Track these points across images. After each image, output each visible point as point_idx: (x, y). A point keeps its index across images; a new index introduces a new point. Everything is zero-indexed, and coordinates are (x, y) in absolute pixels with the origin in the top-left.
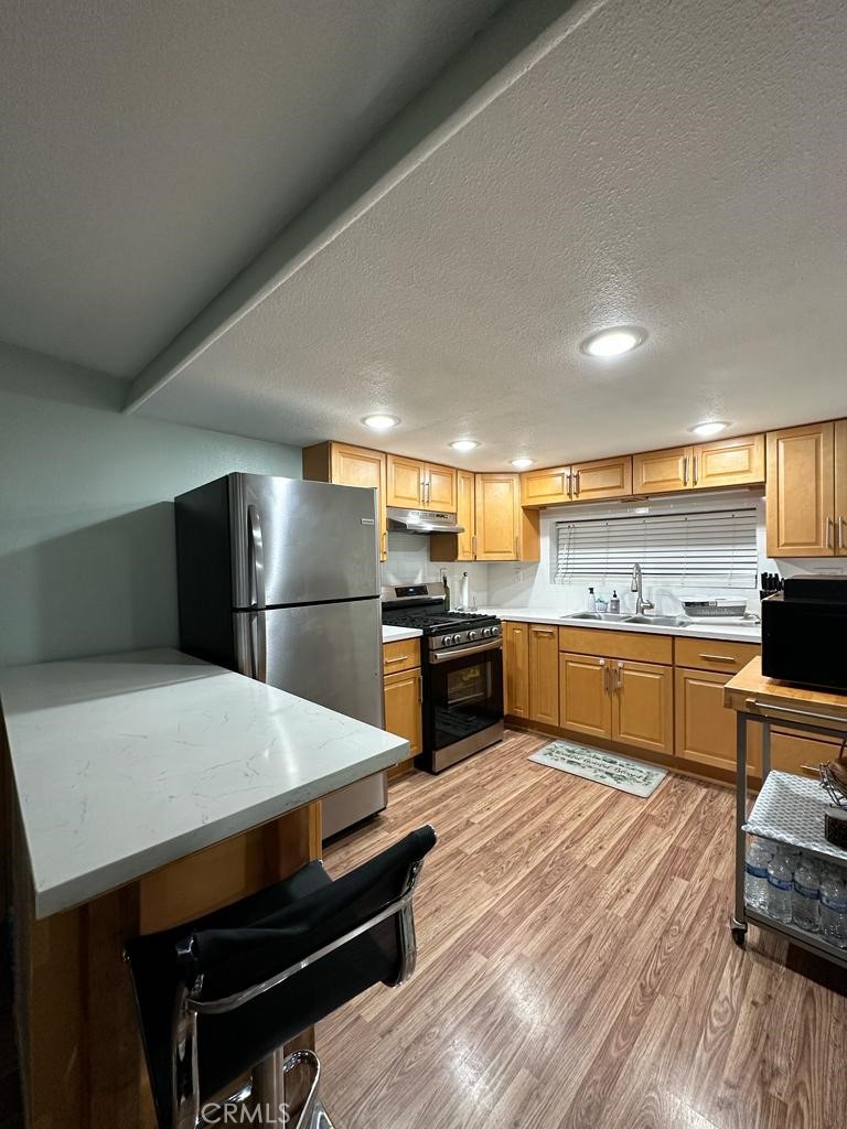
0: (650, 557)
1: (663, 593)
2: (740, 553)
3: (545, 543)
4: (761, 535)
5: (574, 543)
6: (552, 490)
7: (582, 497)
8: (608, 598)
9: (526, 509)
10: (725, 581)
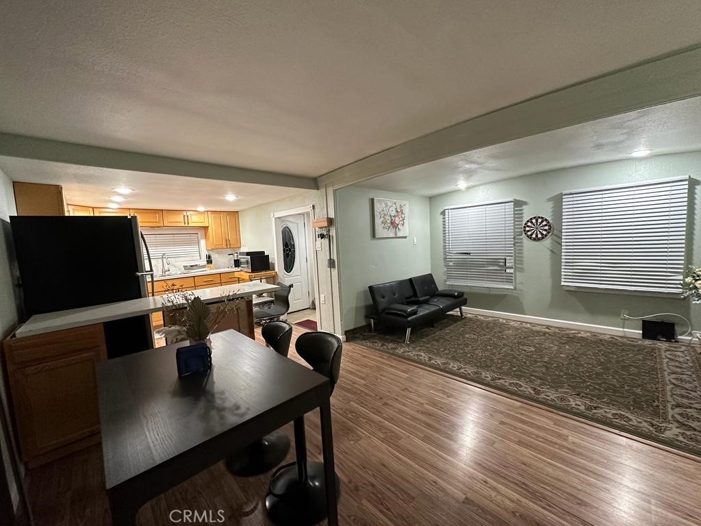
4: (204, 242)
10: (190, 258)
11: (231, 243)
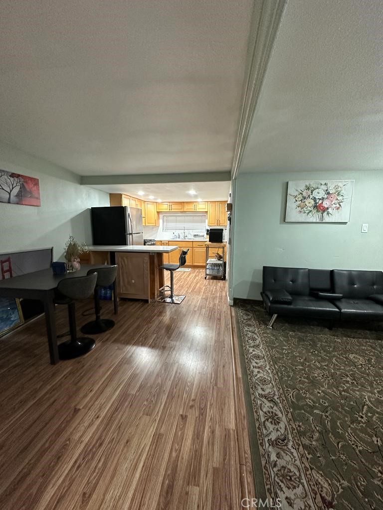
0: (187, 225)
1: (189, 234)
2: (203, 225)
3: (161, 221)
4: (207, 221)
5: (168, 221)
6: (165, 208)
7: (173, 210)
8: (177, 235)
9: (157, 212)
10: (200, 231)
11: (221, 222)
